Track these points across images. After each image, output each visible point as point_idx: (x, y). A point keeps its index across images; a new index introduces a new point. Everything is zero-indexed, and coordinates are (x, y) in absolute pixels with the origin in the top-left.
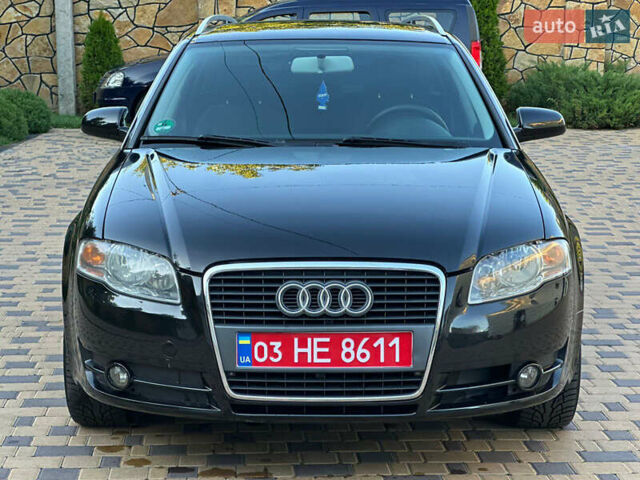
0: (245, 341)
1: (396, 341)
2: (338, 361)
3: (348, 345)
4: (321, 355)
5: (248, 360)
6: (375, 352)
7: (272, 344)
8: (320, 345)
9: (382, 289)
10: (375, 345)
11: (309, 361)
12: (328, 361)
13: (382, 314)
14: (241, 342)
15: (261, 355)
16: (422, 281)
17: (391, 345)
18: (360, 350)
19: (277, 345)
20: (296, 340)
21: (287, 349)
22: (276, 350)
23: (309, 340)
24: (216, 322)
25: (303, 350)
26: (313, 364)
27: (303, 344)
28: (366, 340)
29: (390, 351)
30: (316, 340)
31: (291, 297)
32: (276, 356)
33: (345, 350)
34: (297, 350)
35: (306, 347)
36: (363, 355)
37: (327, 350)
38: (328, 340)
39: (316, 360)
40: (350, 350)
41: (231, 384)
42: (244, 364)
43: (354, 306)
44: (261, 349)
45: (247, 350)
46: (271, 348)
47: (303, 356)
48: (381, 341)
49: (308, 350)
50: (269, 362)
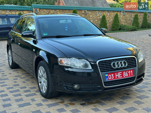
0: (107, 75)
1: (131, 71)
2: (123, 77)
3: (124, 73)
4: (120, 76)
5: (108, 79)
6: (128, 74)
7: (112, 75)
8: (120, 74)
9: (128, 61)
12: (121, 77)
14: (106, 75)
15: (110, 78)
16: (133, 59)
18: (126, 74)
19: (113, 75)
21: (114, 76)
22: (113, 76)
24: (101, 72)
25: (117, 75)
26: (119, 78)
27: (117, 74)
28: (127, 72)
29: (131, 73)
30: (119, 73)
31: (114, 65)
32: (113, 77)
33: (124, 74)
34: (116, 75)
36: (127, 75)
37: (121, 75)
38: (121, 73)
39: (120, 77)
40: (125, 74)
41: (104, 84)
42: (107, 80)
43: (125, 65)
44: (110, 76)
45: (107, 77)
46: (112, 76)
47: (117, 76)
48: (129, 72)
49: (118, 75)
50: (111, 79)
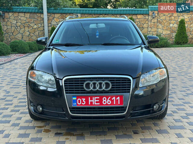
0: (75, 98)
1: (119, 98)
2: (101, 104)
3: (105, 99)
4: (97, 102)
5: (76, 104)
6: (112, 101)
7: (82, 99)
8: (96, 99)
9: (114, 83)
10: (113, 99)
11: (93, 104)
12: (99, 104)
13: (114, 90)
14: (73, 99)
15: (79, 103)
16: (126, 80)
17: (117, 99)
18: (108, 101)
19: (84, 99)
20: (89, 98)
21: (87, 101)
22: (84, 101)
23: (93, 98)
24: (66, 93)
26: (94, 105)
27: (91, 99)
28: (110, 98)
29: (117, 101)
30: (95, 98)
31: (88, 85)
32: (84, 103)
34: (90, 101)
35: (92, 100)
37: (98, 101)
38: (99, 98)
39: (95, 104)
40: (105, 101)
41: (71, 111)
42: (74, 105)
43: (106, 88)
44: (79, 100)
45: (75, 101)
46: (82, 100)
47: (91, 103)
48: (114, 98)
49: (93, 101)
50: (81, 104)
